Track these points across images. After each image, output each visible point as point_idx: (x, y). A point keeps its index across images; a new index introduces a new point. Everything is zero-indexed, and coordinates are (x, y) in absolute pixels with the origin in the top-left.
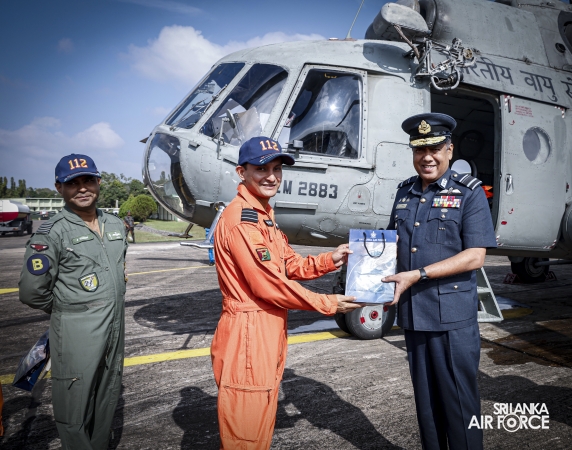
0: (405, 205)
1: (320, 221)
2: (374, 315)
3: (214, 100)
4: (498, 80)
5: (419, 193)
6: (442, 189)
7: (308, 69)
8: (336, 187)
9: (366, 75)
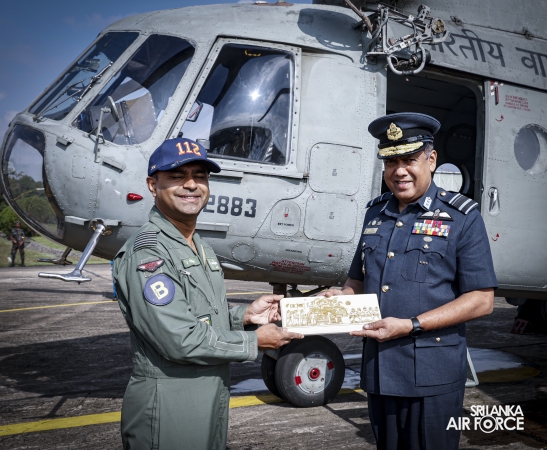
0: (376, 230)
1: (233, 247)
2: (314, 374)
3: (95, 82)
4: (484, 60)
5: (395, 215)
6: (425, 211)
7: (221, 43)
8: (254, 202)
9: (300, 53)
